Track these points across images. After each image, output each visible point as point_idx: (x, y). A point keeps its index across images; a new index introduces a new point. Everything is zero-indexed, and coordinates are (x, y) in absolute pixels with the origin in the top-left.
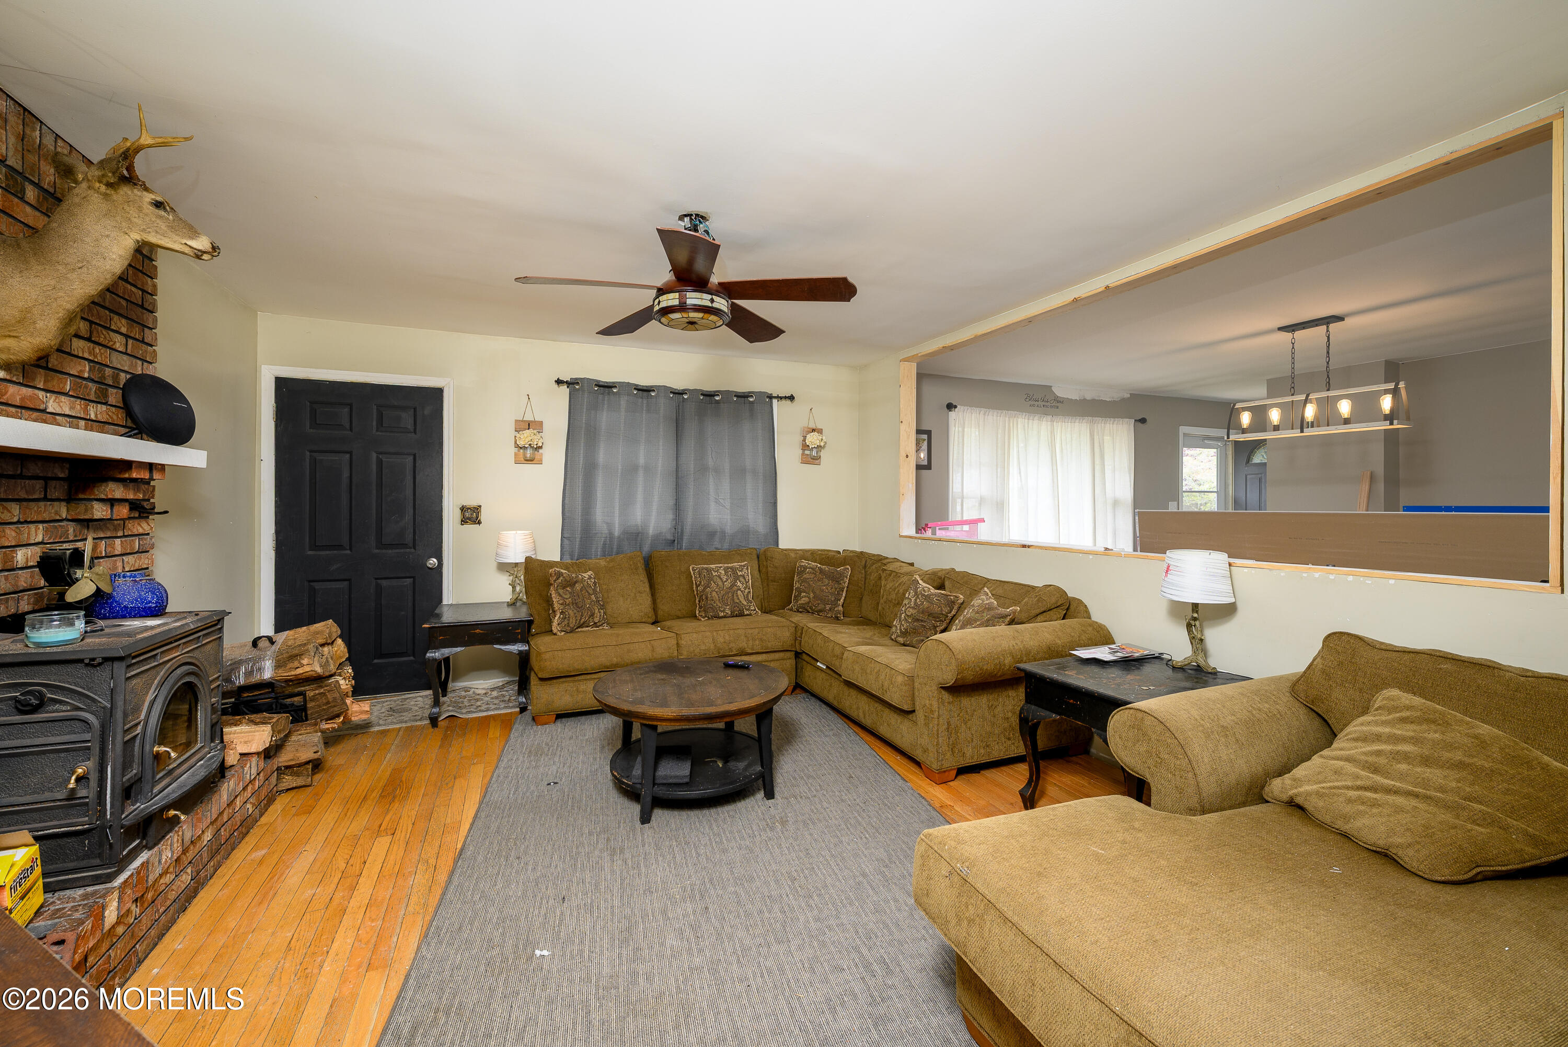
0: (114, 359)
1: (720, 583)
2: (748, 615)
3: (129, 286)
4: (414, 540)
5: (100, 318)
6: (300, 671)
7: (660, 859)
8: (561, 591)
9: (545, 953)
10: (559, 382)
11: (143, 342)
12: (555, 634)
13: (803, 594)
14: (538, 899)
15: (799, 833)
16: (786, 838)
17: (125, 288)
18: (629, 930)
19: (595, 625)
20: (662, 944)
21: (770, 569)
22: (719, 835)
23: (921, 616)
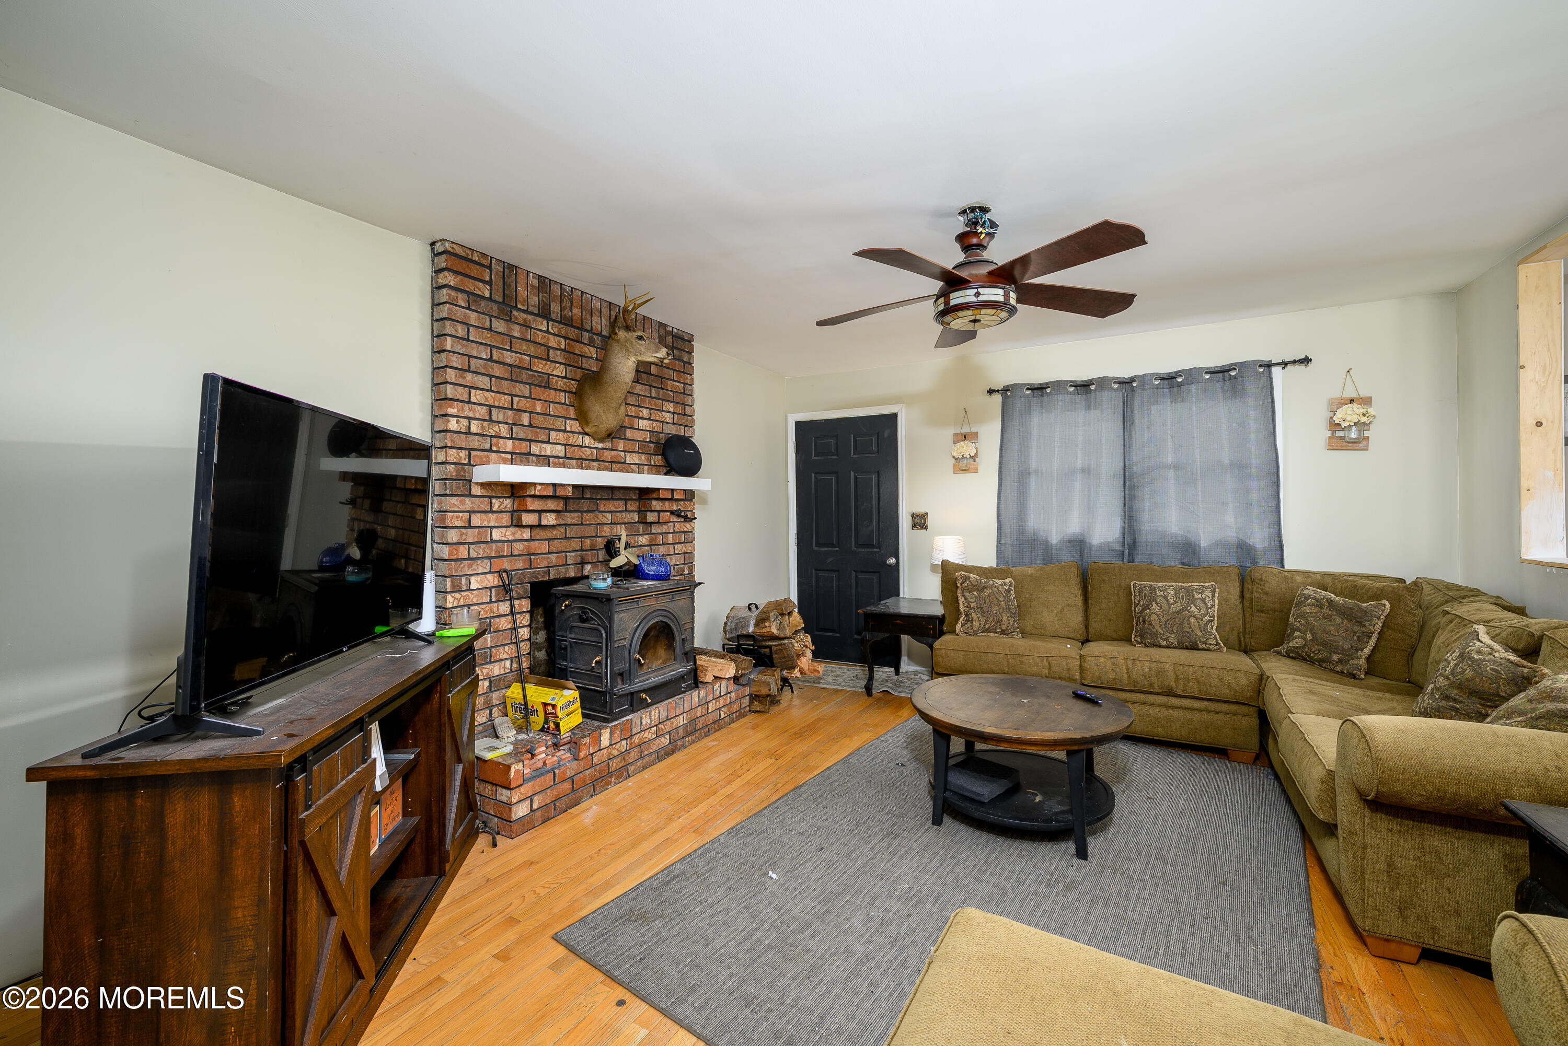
0: (665, 428)
1: (1165, 605)
2: (1203, 649)
3: (675, 383)
4: (879, 542)
5: (656, 405)
6: (764, 630)
7: (918, 857)
8: (967, 594)
9: (774, 876)
10: (991, 392)
11: (685, 414)
12: (957, 635)
13: (1297, 634)
14: (808, 840)
15: (1076, 904)
16: (1055, 902)
17: (672, 385)
18: (837, 895)
19: (1003, 632)
20: (847, 919)
21: (1255, 594)
22: (990, 865)
23: (1454, 693)
